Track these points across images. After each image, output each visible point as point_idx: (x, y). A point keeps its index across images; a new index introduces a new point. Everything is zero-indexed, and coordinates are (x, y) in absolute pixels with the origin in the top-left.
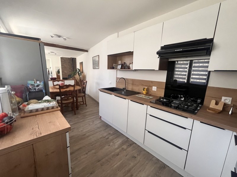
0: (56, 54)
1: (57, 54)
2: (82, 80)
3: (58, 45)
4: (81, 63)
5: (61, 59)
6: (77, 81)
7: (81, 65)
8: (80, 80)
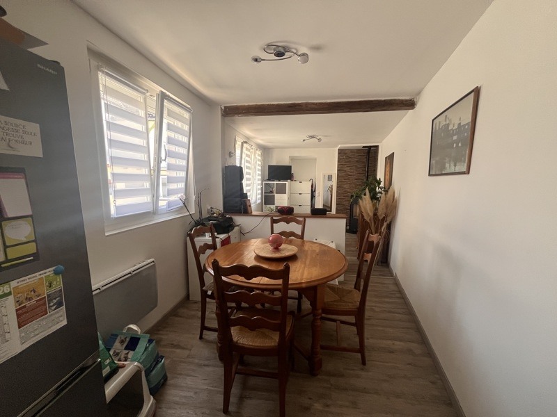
0: (320, 140)
1: (324, 140)
2: (381, 218)
3: (307, 104)
4: (390, 159)
5: (339, 153)
6: (365, 217)
7: (388, 165)
8: (375, 215)
